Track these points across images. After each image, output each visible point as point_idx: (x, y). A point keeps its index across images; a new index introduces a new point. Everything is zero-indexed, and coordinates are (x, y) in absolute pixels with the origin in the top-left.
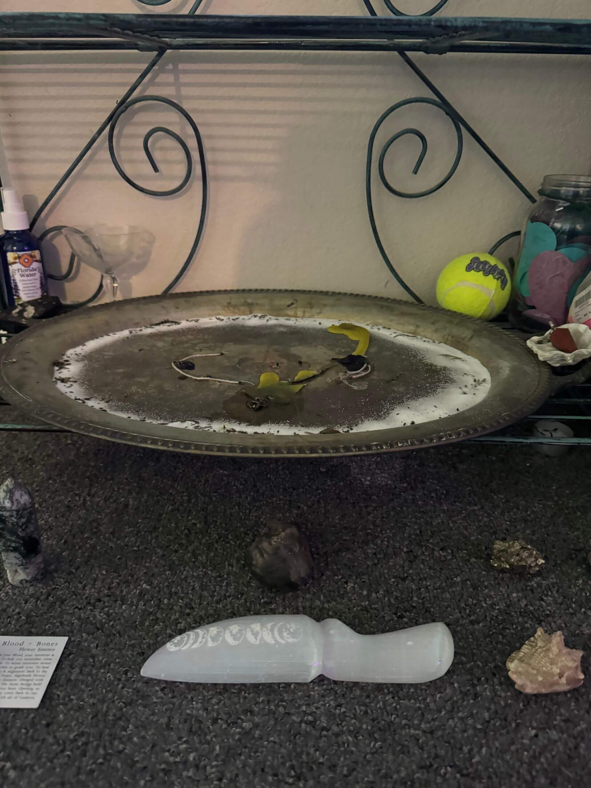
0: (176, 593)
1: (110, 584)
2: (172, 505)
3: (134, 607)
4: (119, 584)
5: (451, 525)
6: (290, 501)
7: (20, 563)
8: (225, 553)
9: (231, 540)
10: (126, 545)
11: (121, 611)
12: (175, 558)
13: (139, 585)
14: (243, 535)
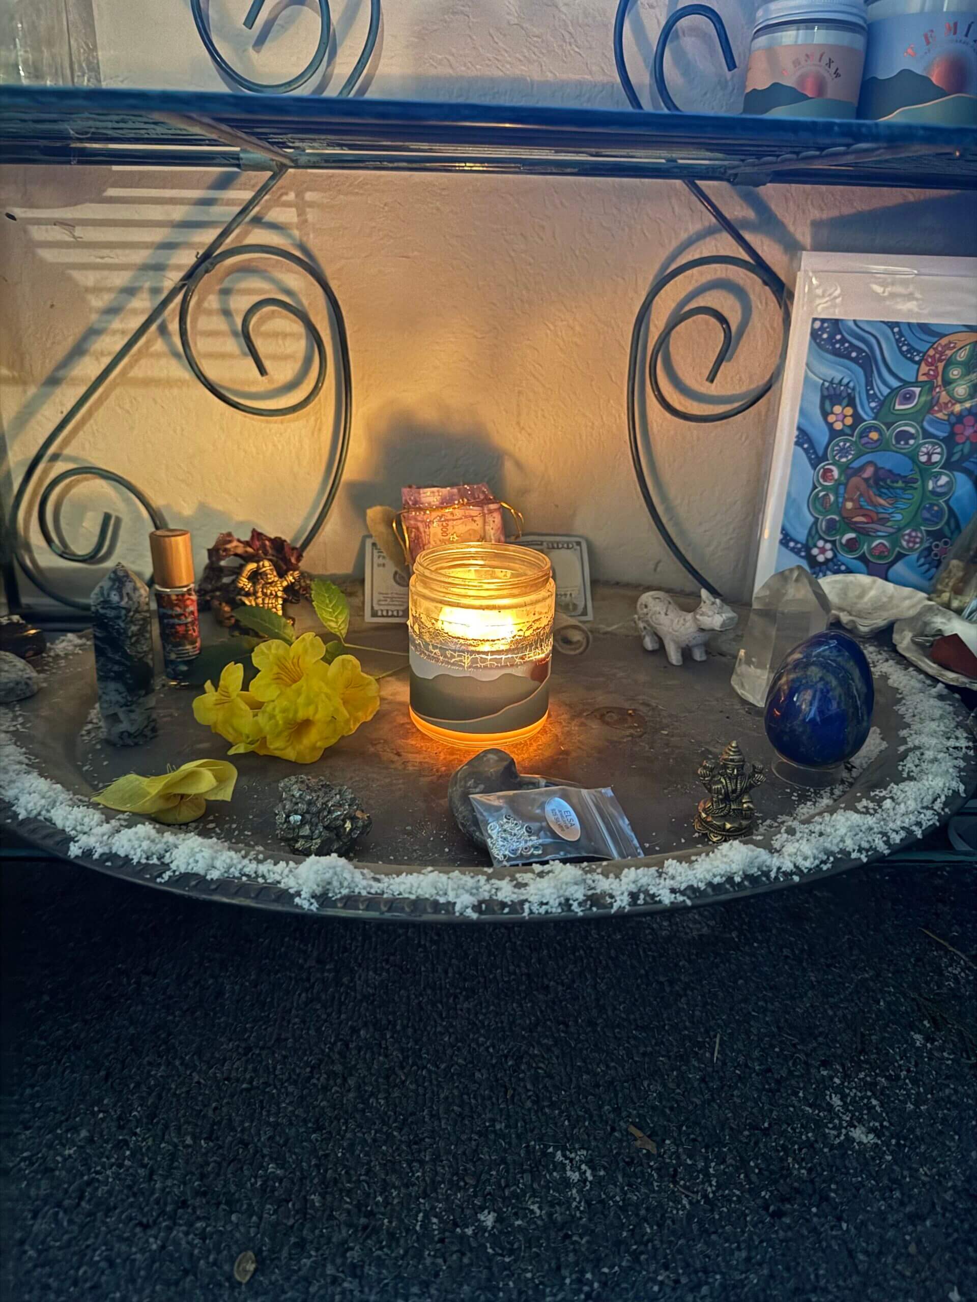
0: (336, 1181)
1: (202, 1166)
2: (307, 990)
3: (254, 1218)
4: (219, 1164)
5: (830, 1013)
6: (528, 975)
7: (122, 701)
8: (421, 1091)
9: (429, 1061)
10: (228, 1079)
11: (229, 1228)
12: (324, 1103)
13: (261, 1167)
14: (449, 1052)
